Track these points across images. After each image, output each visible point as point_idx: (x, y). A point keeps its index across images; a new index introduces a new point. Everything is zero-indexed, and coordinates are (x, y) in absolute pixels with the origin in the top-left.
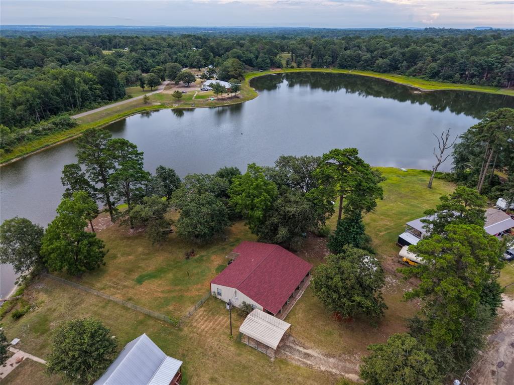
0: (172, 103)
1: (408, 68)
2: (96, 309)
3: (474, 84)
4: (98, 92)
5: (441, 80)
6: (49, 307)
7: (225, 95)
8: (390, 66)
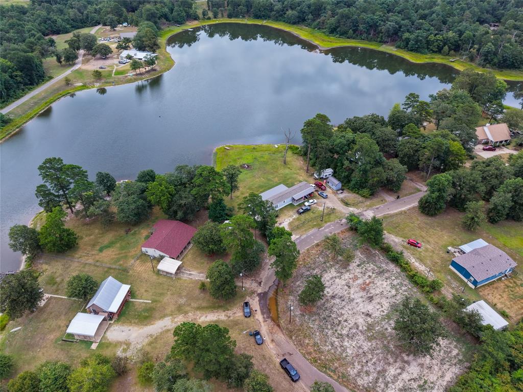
0: (93, 82)
1: (314, 20)
2: (80, 268)
3: (364, 39)
4: (19, 79)
5: (338, 36)
6: (52, 271)
7: (143, 70)
8: (298, 17)
